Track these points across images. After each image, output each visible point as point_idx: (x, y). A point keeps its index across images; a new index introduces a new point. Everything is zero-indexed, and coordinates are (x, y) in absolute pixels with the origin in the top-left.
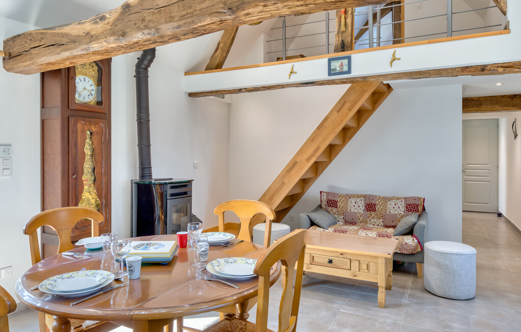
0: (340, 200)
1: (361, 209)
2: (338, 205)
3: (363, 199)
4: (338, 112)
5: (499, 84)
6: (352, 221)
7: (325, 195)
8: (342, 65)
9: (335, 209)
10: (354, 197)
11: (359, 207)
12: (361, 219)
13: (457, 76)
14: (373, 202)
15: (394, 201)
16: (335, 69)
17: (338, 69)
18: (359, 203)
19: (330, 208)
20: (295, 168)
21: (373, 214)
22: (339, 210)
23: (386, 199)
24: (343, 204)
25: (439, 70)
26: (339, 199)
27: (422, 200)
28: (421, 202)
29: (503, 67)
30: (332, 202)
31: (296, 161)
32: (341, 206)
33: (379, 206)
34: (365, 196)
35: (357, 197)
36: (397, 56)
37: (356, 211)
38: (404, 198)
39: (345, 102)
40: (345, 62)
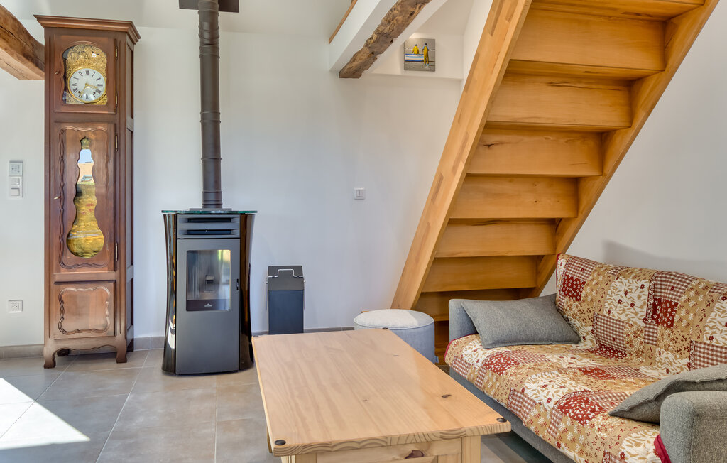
0: (592, 280)
1: (636, 314)
2: (583, 294)
3: (647, 285)
6: (615, 345)
7: (564, 264)
9: (577, 303)
10: (626, 275)
11: (632, 305)
12: (636, 345)
14: (672, 296)
18: (635, 295)
19: (567, 299)
21: (666, 334)
22: (585, 307)
26: (589, 278)
30: (572, 286)
32: (590, 298)
34: (653, 277)
35: (635, 277)
37: (623, 318)
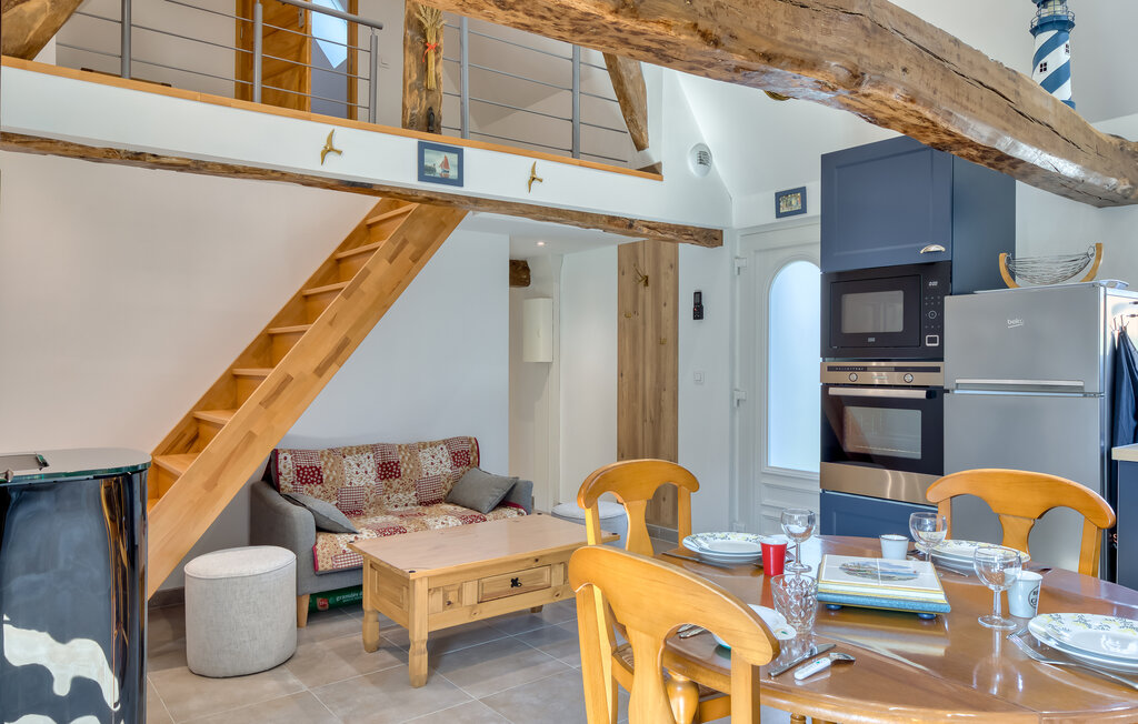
0: (326, 463)
1: (370, 477)
2: (324, 477)
4: (391, 261)
5: (541, 244)
6: (355, 507)
7: (289, 457)
8: (446, 164)
9: (319, 486)
10: (350, 453)
11: (366, 472)
12: (372, 500)
13: (588, 228)
14: (391, 458)
15: (427, 450)
16: (432, 170)
17: (439, 170)
18: (365, 465)
19: (306, 486)
20: (284, 392)
21: (395, 483)
22: (328, 487)
23: (414, 449)
24: (334, 473)
25: (583, 213)
26: (323, 463)
27: (474, 442)
28: (473, 446)
29: (648, 227)
30: (309, 473)
31: (288, 376)
32: (331, 478)
33: (405, 465)
34: (374, 448)
35: (357, 453)
36: (538, 175)
37: (362, 483)
38: (445, 442)
39: (405, 242)
40: (453, 158)
